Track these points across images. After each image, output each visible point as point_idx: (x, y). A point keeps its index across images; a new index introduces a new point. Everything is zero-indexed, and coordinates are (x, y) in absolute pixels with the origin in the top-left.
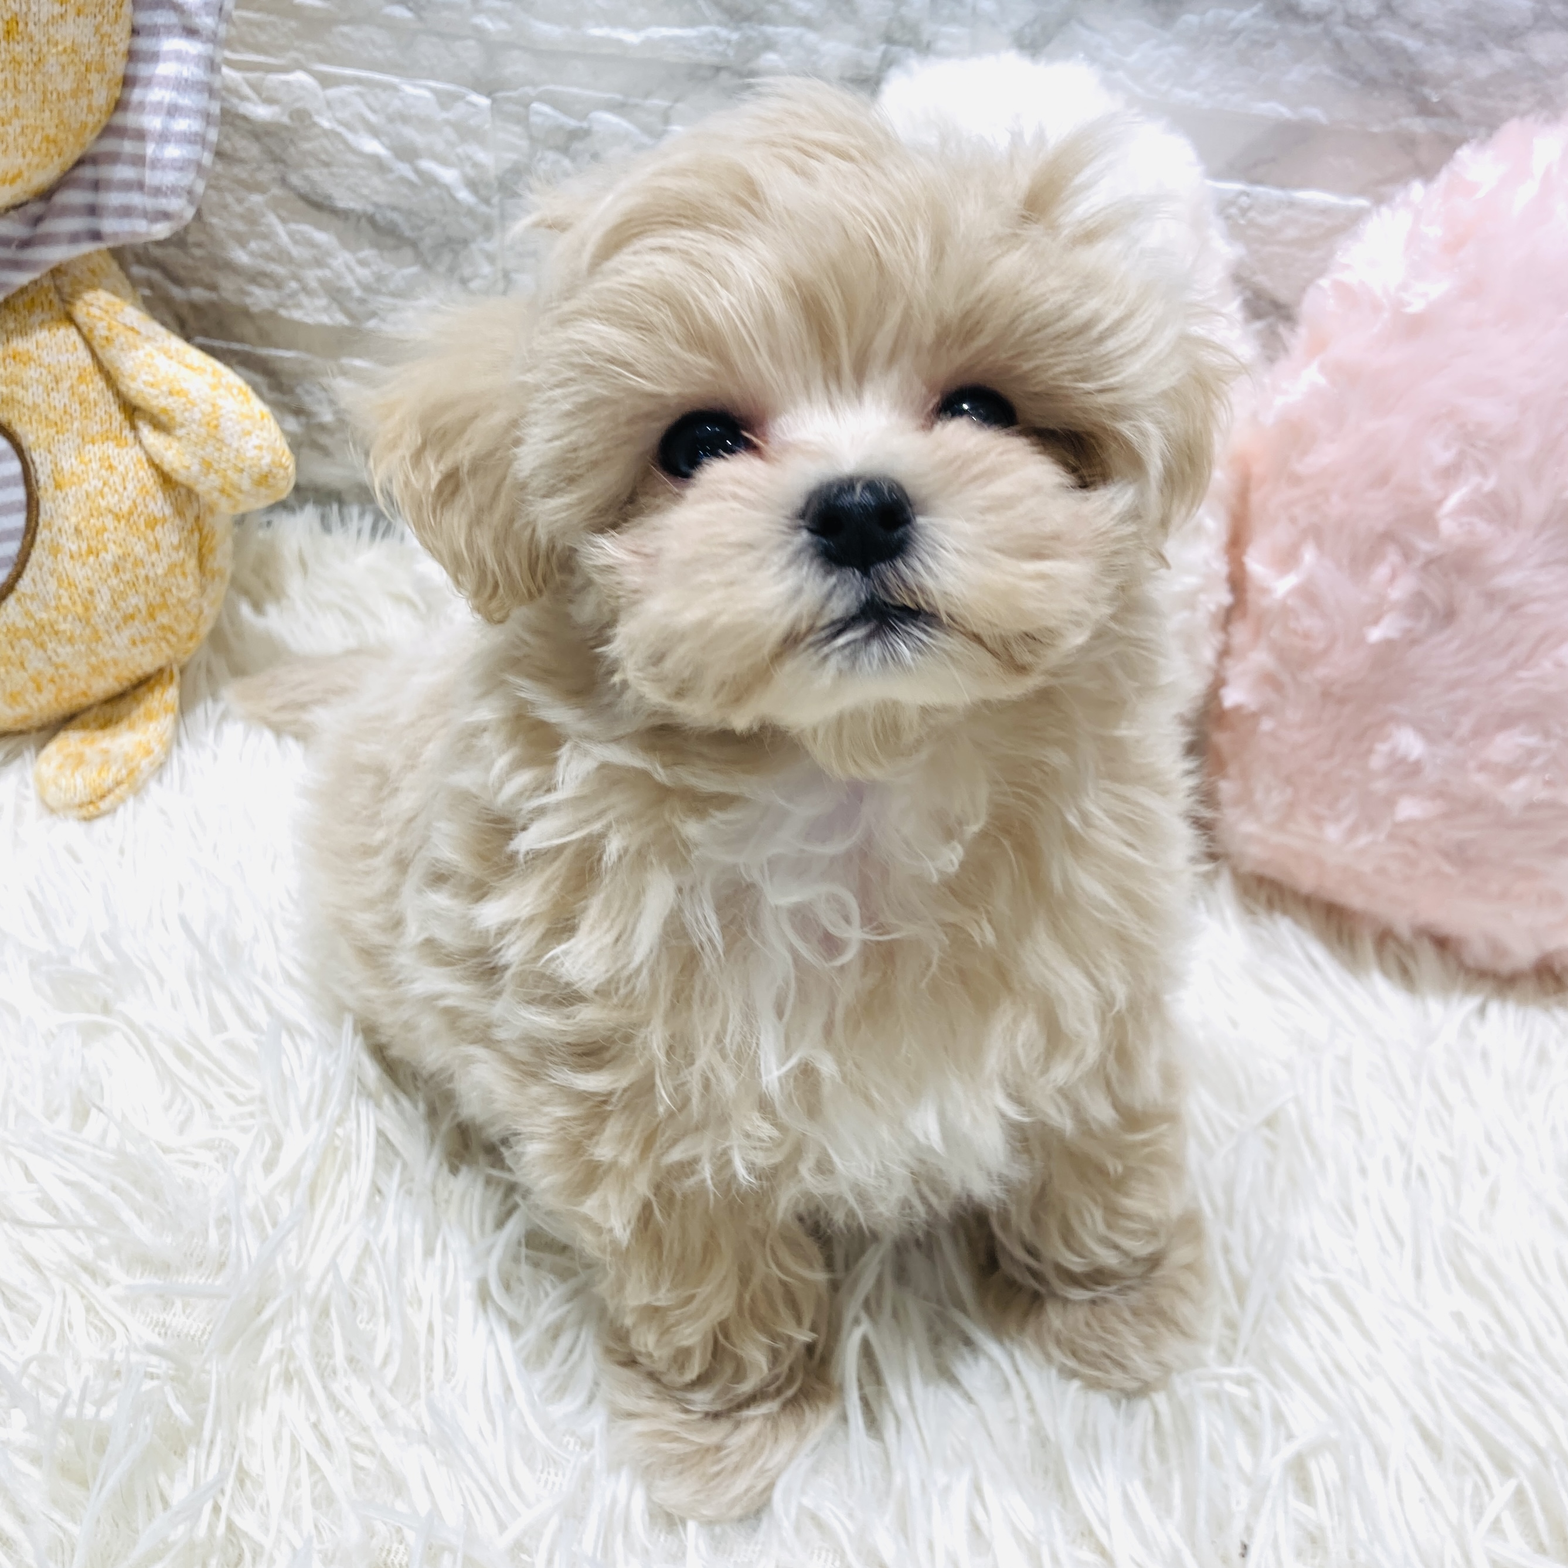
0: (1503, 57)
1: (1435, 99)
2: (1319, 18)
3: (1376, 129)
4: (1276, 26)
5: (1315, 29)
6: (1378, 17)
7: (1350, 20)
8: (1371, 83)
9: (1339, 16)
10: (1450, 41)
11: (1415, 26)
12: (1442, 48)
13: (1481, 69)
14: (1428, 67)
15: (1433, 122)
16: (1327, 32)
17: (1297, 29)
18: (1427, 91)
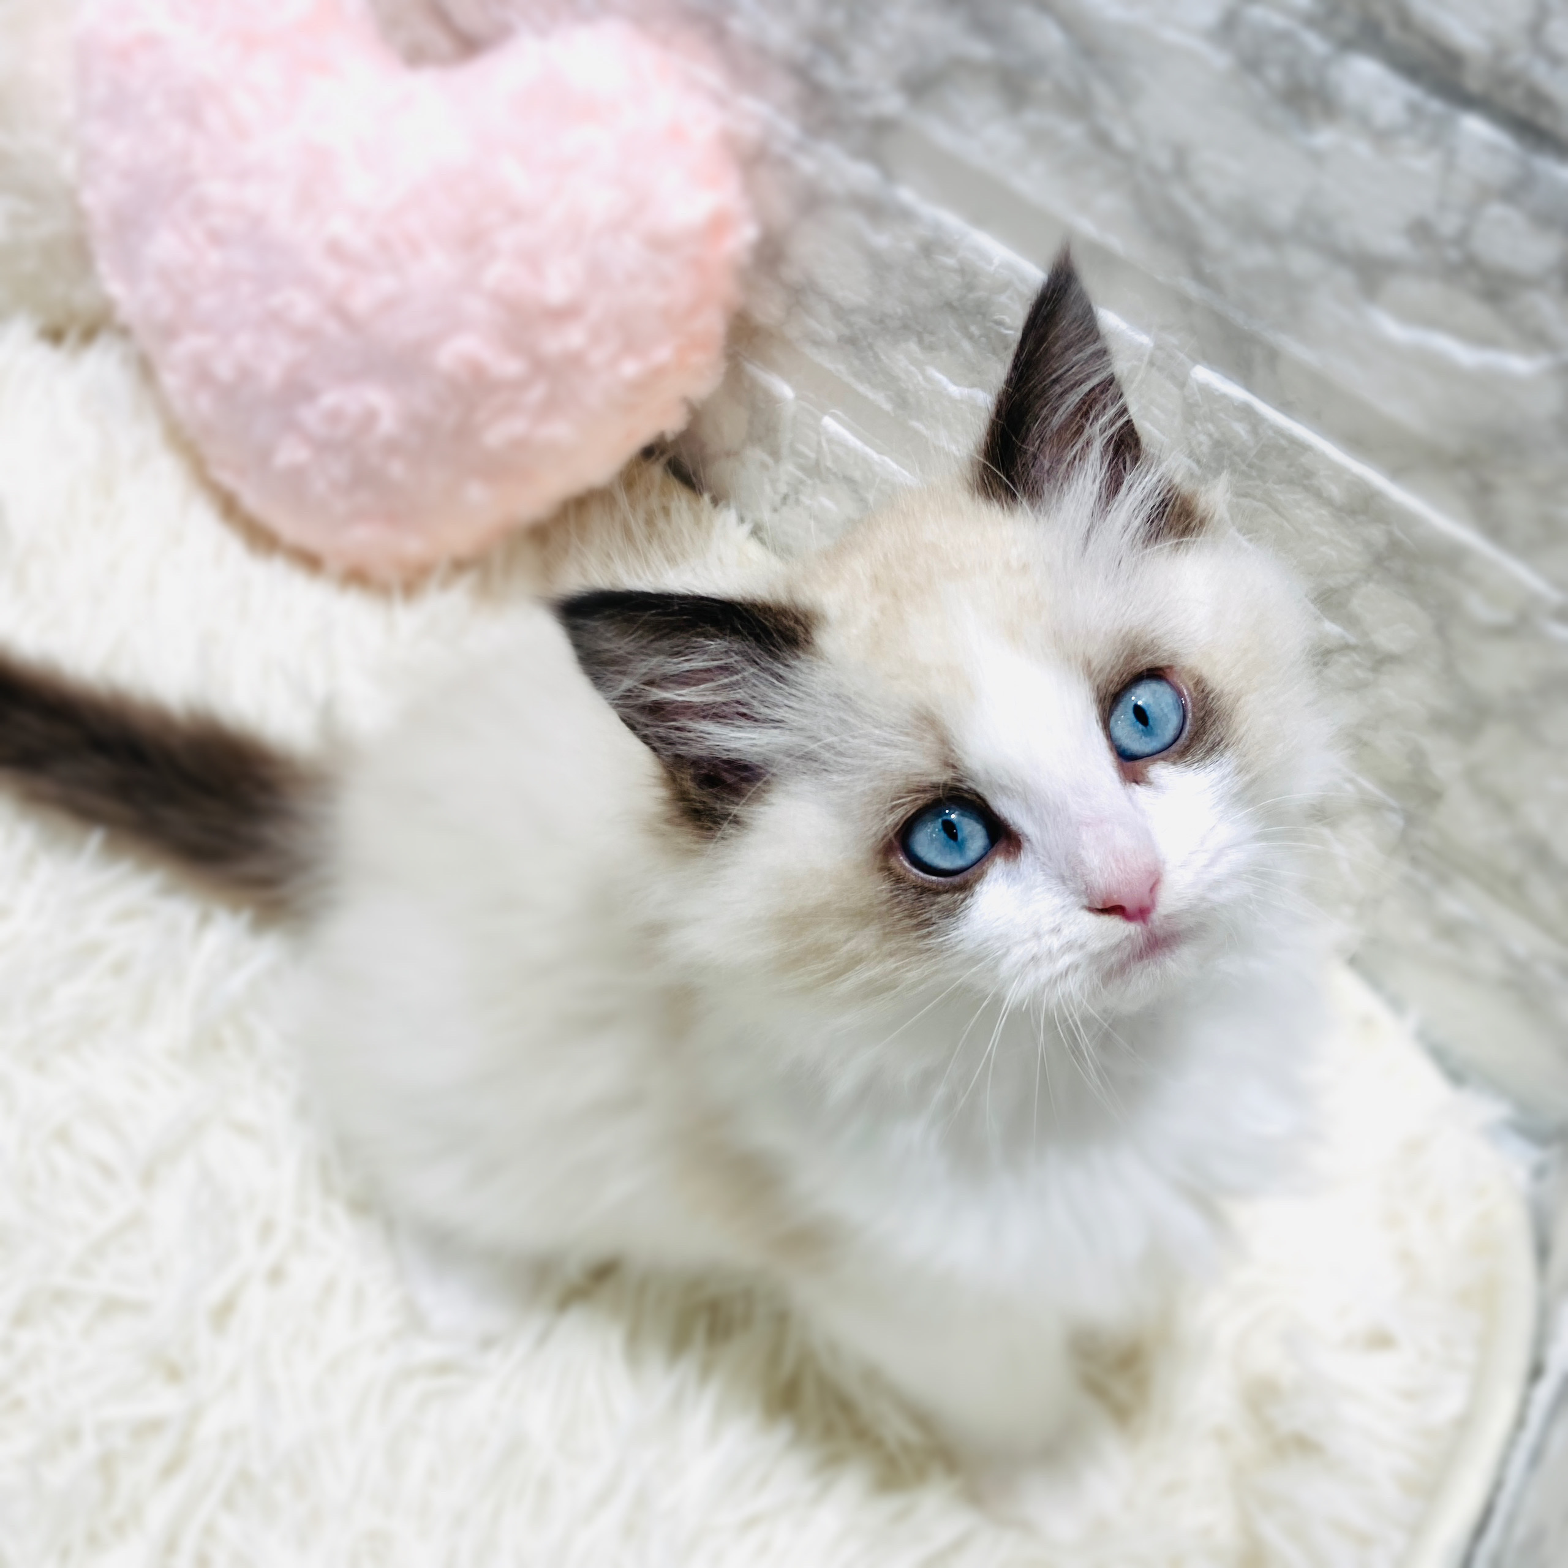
0: (1264, 255)
1: (1208, 271)
2: (1126, 157)
3: (1160, 278)
4: (1094, 152)
5: (1122, 166)
6: (1171, 175)
7: (1150, 169)
8: (1160, 233)
9: (1140, 162)
10: (1226, 222)
12: (1219, 225)
13: (1246, 258)
14: (1205, 238)
15: (1205, 290)
16: (1131, 173)
17: (1108, 160)
18: (1202, 259)
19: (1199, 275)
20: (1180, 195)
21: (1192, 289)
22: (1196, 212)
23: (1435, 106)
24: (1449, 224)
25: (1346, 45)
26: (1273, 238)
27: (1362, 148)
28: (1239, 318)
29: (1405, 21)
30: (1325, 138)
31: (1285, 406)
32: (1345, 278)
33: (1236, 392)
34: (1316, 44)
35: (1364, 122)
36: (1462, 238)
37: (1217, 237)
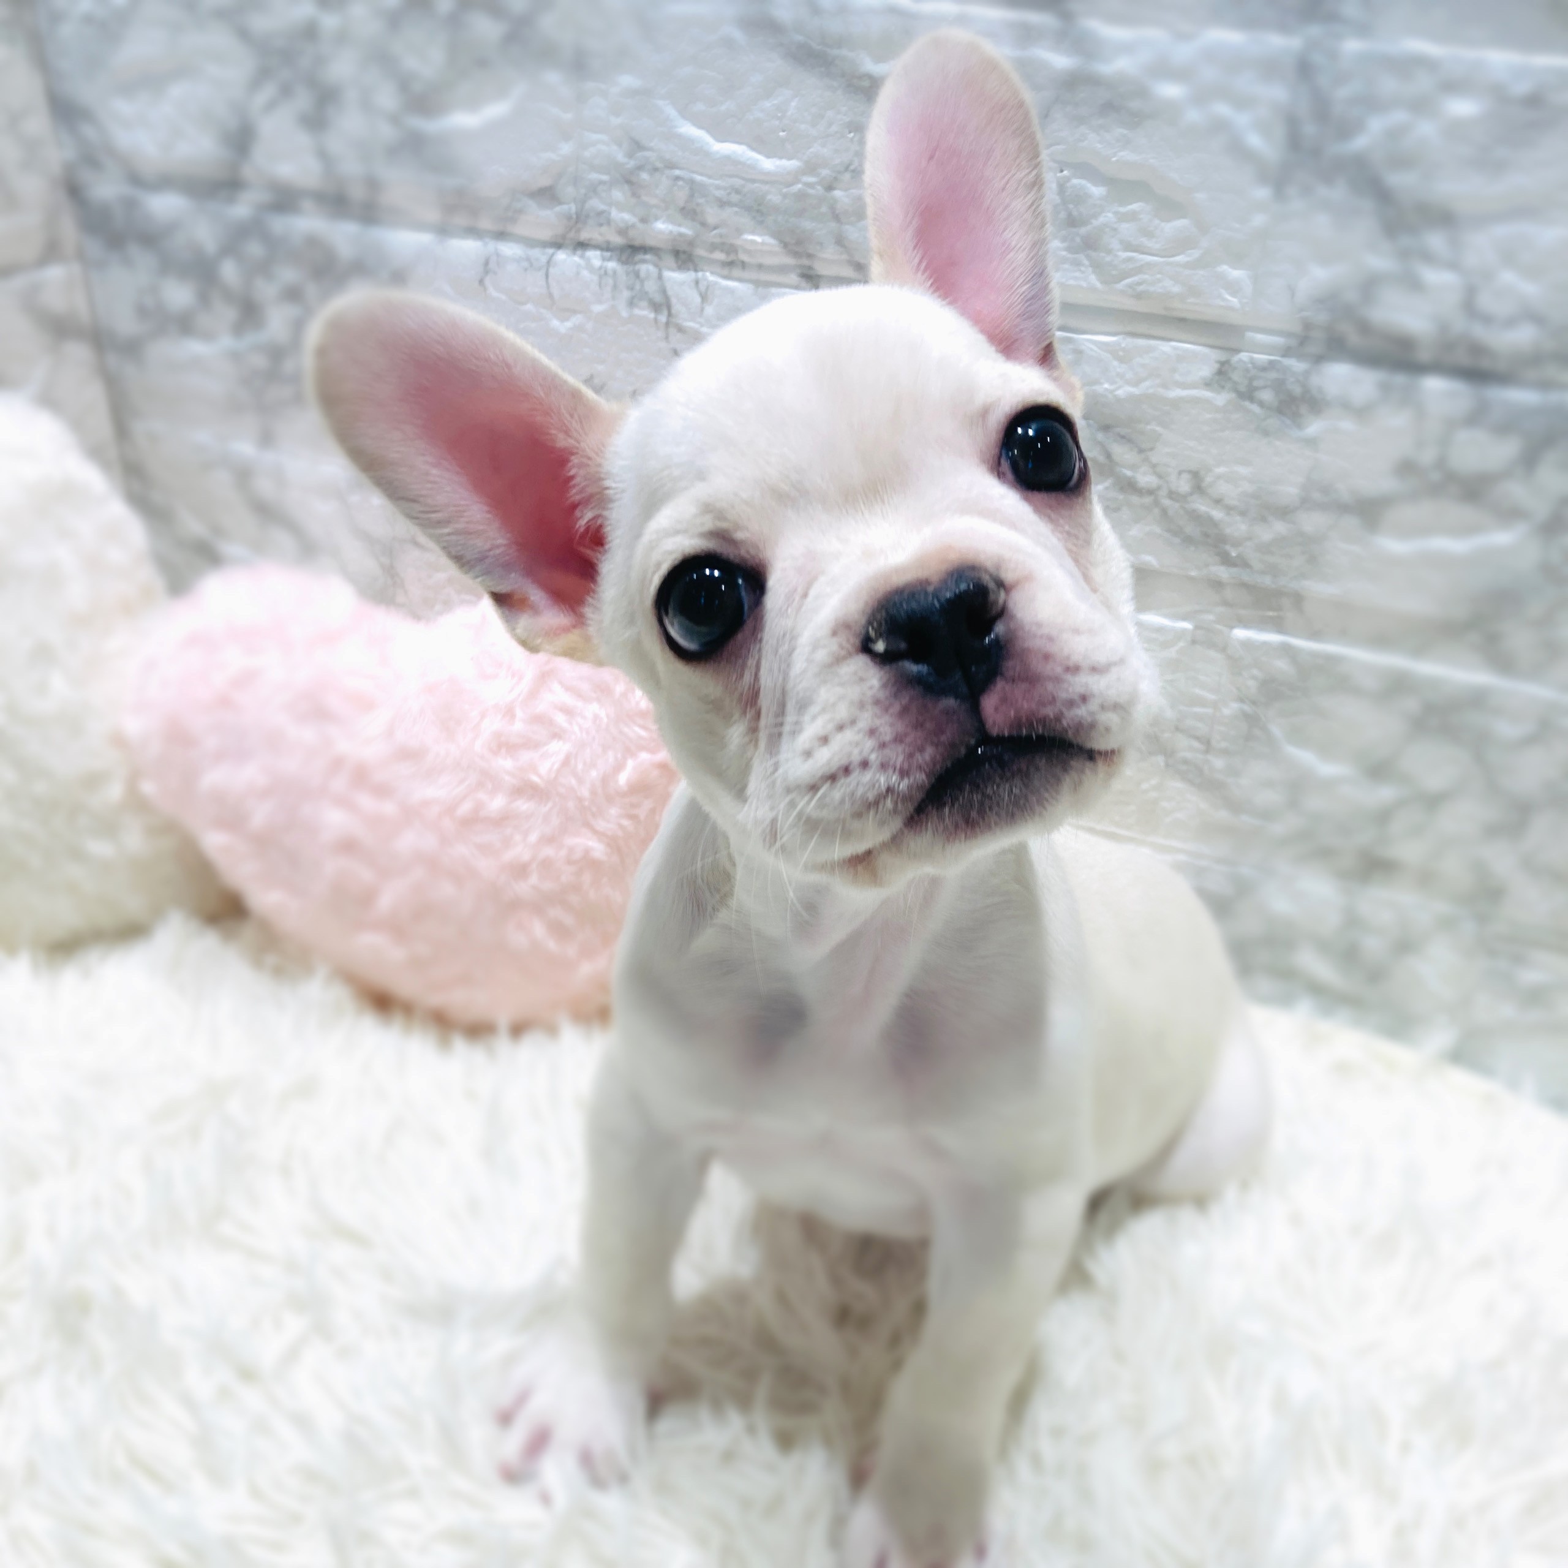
0: (1280, 527)
1: (1234, 554)
2: (1151, 492)
3: (1193, 573)
4: (1121, 497)
5: (1148, 500)
6: (1191, 494)
7: (1172, 495)
8: (1188, 540)
9: (1163, 493)
10: (1243, 514)
11: (1218, 502)
12: (1238, 518)
13: (1265, 534)
14: (1228, 531)
15: (1234, 570)
16: (1156, 503)
17: (1135, 499)
18: (1228, 547)
19: (1226, 560)
20: (1201, 506)
21: (1223, 573)
22: (1217, 514)
23: (1400, 379)
24: (1427, 457)
25: (1319, 359)
26: (1284, 512)
27: (1347, 425)
28: (1267, 581)
29: (1365, 328)
30: (1314, 427)
31: (1315, 635)
32: (1351, 522)
33: (1273, 638)
34: (1297, 365)
35: (1346, 406)
36: (1441, 463)
37: (1237, 527)
